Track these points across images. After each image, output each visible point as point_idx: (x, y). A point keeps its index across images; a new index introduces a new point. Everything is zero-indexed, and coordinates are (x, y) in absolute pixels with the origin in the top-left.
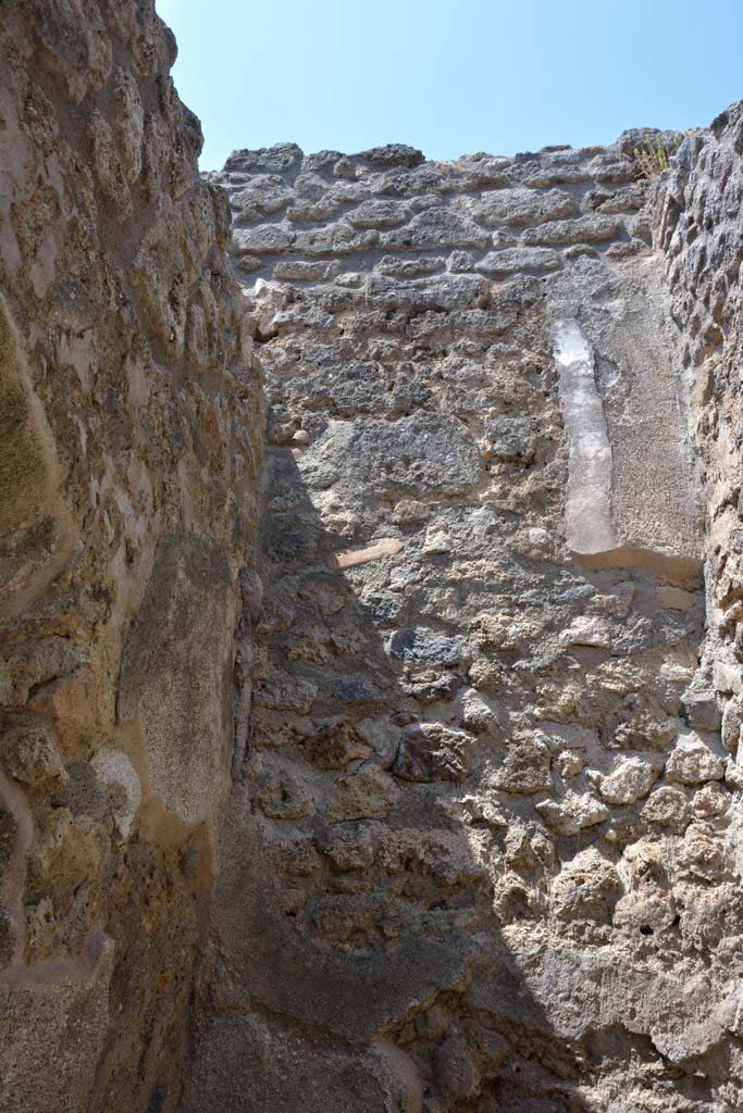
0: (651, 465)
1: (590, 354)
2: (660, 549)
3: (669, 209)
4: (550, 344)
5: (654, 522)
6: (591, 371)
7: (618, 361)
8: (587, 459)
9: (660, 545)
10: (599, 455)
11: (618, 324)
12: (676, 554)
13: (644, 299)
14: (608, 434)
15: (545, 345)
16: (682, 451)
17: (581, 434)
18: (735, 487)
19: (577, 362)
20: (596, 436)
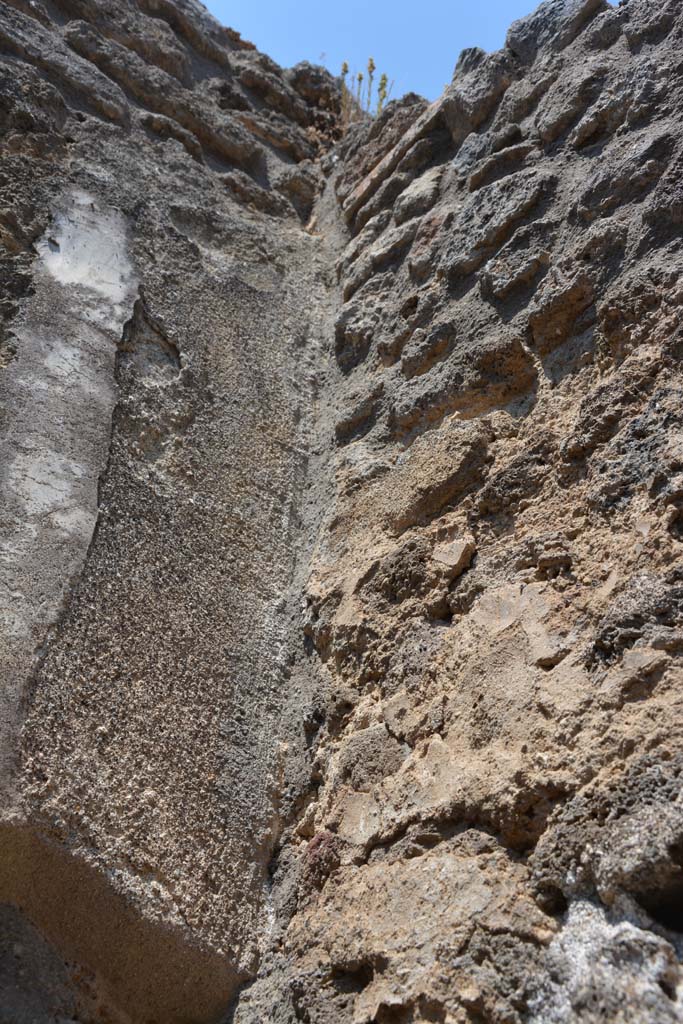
0: (181, 618)
1: (129, 297)
2: (132, 883)
3: (418, 137)
4: (39, 219)
5: (142, 784)
6: (116, 327)
7: (186, 349)
8: (17, 510)
9: (135, 868)
10: (58, 518)
11: (210, 284)
12: (175, 920)
13: (277, 281)
14: (102, 481)
15: (29, 213)
16: (268, 622)
17: (29, 442)
18: (536, 777)
19: (91, 291)
20: (67, 469)
